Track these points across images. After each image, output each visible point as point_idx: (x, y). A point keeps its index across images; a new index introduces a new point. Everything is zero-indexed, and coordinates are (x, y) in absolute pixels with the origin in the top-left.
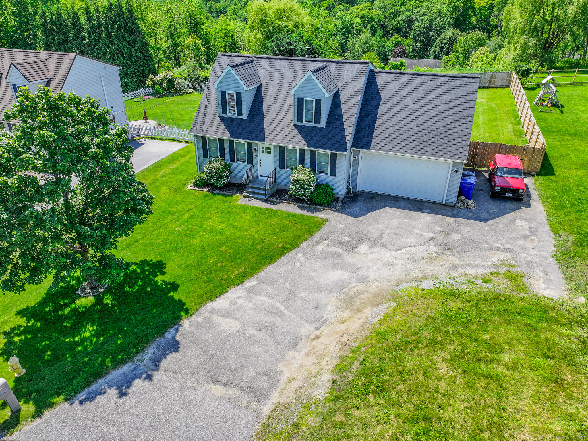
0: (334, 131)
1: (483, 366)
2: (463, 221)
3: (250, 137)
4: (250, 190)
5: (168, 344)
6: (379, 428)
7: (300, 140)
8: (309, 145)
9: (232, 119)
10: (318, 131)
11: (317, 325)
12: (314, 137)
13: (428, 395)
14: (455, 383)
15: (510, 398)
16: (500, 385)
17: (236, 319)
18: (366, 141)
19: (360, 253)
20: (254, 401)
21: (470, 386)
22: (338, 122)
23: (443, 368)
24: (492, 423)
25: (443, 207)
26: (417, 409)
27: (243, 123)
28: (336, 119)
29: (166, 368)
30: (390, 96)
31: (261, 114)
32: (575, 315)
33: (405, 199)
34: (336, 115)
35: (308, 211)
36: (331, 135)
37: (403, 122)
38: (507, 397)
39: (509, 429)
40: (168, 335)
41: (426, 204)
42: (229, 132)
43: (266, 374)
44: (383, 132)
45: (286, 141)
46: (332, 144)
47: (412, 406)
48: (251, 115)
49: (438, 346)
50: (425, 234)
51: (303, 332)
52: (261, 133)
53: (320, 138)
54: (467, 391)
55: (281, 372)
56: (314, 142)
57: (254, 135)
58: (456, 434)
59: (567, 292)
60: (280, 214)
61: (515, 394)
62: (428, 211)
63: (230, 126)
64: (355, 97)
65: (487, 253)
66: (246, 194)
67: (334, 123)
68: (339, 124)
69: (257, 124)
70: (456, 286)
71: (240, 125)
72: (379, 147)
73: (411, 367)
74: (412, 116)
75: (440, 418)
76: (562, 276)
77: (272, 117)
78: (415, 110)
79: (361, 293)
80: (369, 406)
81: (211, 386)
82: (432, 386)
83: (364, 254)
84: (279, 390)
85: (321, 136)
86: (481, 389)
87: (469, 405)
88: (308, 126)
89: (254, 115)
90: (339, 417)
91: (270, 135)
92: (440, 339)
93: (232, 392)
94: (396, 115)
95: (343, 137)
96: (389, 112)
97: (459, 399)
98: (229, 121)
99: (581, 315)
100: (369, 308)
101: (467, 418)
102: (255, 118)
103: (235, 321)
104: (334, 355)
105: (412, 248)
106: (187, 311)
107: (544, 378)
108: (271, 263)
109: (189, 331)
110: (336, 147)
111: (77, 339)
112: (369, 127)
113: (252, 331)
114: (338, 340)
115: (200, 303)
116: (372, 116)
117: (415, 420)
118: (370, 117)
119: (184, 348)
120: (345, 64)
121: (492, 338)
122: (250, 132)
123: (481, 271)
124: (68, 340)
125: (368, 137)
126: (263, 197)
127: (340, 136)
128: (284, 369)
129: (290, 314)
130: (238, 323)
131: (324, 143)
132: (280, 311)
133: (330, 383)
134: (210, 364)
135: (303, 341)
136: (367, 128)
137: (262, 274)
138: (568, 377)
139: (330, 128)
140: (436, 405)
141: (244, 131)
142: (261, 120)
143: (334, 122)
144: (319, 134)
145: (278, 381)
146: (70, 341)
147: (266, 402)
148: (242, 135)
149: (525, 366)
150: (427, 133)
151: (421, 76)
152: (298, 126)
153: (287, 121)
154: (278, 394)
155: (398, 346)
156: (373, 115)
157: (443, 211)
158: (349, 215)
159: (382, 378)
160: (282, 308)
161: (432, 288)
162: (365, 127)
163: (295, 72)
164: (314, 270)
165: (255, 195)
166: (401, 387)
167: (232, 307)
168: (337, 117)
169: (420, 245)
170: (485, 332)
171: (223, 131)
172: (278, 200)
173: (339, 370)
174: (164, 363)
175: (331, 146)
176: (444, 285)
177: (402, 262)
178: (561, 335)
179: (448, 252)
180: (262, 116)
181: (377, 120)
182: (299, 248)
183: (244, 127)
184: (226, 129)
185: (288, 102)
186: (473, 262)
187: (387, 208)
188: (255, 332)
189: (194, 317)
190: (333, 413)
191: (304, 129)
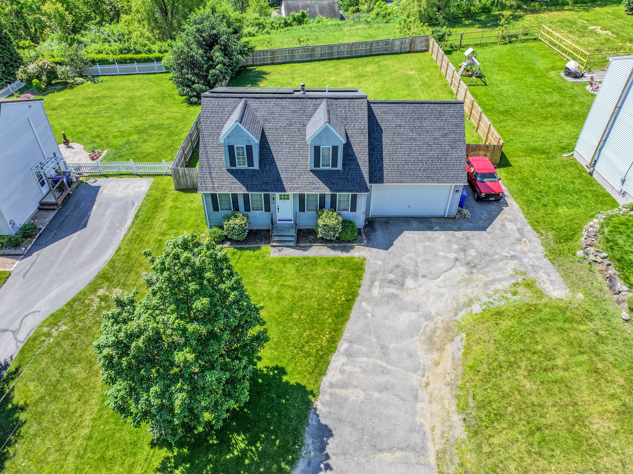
0: (351, 172)
1: (550, 374)
2: (469, 233)
3: (268, 188)
4: (277, 238)
5: (318, 430)
6: (515, 447)
7: (321, 186)
8: (331, 189)
9: (243, 171)
10: (336, 174)
11: (420, 372)
12: (334, 181)
13: (530, 409)
14: (540, 394)
15: (576, 394)
16: (567, 386)
17: (356, 387)
18: (378, 175)
19: (411, 289)
20: (420, 457)
21: (549, 392)
22: (352, 162)
23: (528, 384)
24: (575, 417)
25: (446, 220)
26: (528, 423)
27: (256, 174)
28: (350, 160)
29: (334, 452)
30: (390, 128)
31: (273, 162)
32: (582, 311)
33: (414, 218)
34: (349, 156)
35: (342, 251)
36: (350, 177)
37: (407, 152)
38: (575, 395)
39: (587, 418)
40: (312, 422)
41: (432, 220)
42: (244, 185)
43: (412, 430)
44: (391, 164)
45: (307, 188)
46: (353, 186)
47: (525, 422)
48: (262, 164)
49: (515, 366)
50: (448, 255)
51: (415, 383)
52: (279, 183)
53: (340, 181)
54: (550, 397)
55: (422, 425)
56: (335, 186)
57: (272, 186)
58: (560, 434)
59: (568, 290)
60: (319, 261)
61: (577, 390)
62: (438, 228)
63: (242, 178)
64: (363, 135)
65: (501, 264)
66: (274, 244)
67: (350, 164)
68: (355, 165)
69: (272, 174)
70: (497, 304)
71: (253, 176)
72: (391, 180)
73: (508, 391)
74: (414, 145)
75: (545, 425)
76: (558, 274)
77: (285, 164)
78: (415, 139)
79: (434, 331)
80: (499, 432)
81: (379, 456)
82: (529, 402)
83: (414, 289)
84: (430, 440)
85: (340, 179)
86: (558, 394)
87: (556, 409)
88: (325, 170)
89: (265, 164)
90: (486, 449)
91: (289, 183)
92: (513, 359)
93: (398, 454)
94: (399, 146)
95: (362, 177)
96: (392, 143)
97: (549, 406)
98: (240, 174)
99: (586, 310)
100: (449, 344)
101: (561, 419)
102: (268, 166)
103: (356, 390)
104: (450, 396)
105: (447, 273)
106: (312, 393)
107: (588, 371)
108: (347, 320)
109: (327, 412)
110: (357, 188)
111: (236, 453)
112: (378, 161)
113: (376, 395)
114: (444, 381)
115: (316, 381)
116: (378, 150)
117: (532, 433)
118: (376, 150)
119: (335, 429)
120: (344, 100)
121: (543, 347)
122: (267, 183)
123: (506, 284)
124: (228, 457)
125: (379, 170)
126: (292, 244)
127: (359, 177)
128: (422, 421)
129: (394, 368)
130: (359, 390)
131: (345, 186)
132: (384, 368)
133: (462, 422)
134: (366, 437)
135: (420, 391)
136: (376, 161)
137: (346, 334)
138: (600, 365)
139: (347, 169)
140: (538, 415)
141: (260, 183)
142: (275, 169)
143: (349, 162)
144: (338, 176)
145: (425, 433)
146: (231, 458)
147: (428, 453)
148: (259, 188)
149: (573, 365)
150: (430, 161)
151: (413, 105)
152: (315, 171)
153: (302, 167)
154: (432, 444)
155: (490, 374)
156: (379, 148)
157: (449, 225)
158: (379, 248)
159: (494, 406)
160: (384, 364)
161: (482, 311)
162: (374, 161)
163: (295, 112)
164: (386, 318)
165: (283, 243)
166: (510, 409)
167: (345, 376)
168: (351, 158)
169: (451, 268)
170: (537, 343)
171: (237, 186)
172: (307, 244)
173: (462, 409)
174: (329, 449)
175: (352, 188)
176: (488, 306)
177: (446, 290)
178: (582, 332)
179: (474, 271)
180: (274, 164)
181: (384, 152)
182: (360, 297)
183: (259, 178)
184: (239, 183)
185: (297, 146)
186: (496, 277)
187: (405, 232)
188: (379, 394)
189: (320, 397)
190: (479, 446)
191: (322, 174)
